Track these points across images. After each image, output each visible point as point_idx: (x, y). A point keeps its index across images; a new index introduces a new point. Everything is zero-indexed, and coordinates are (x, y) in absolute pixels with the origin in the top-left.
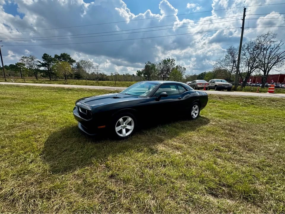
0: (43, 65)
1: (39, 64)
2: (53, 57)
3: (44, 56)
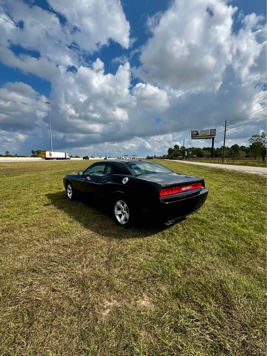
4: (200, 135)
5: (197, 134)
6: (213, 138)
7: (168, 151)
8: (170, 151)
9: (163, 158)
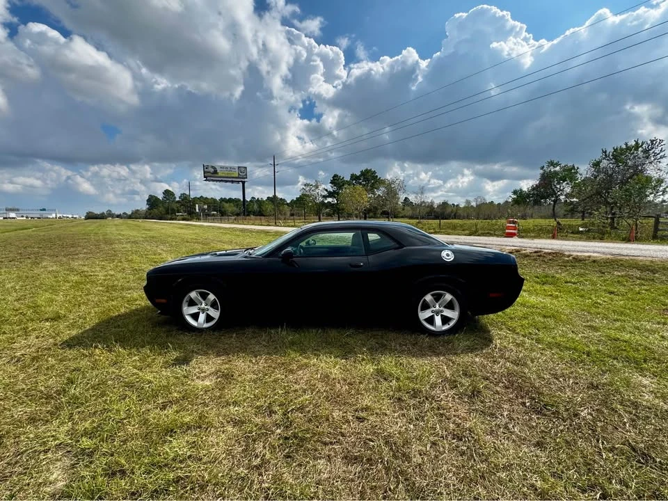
0: (331, 194)
1: (326, 193)
2: (348, 178)
3: (334, 179)
4: (220, 174)
5: (215, 172)
6: (243, 183)
7: (148, 201)
8: (152, 201)
9: (135, 215)
